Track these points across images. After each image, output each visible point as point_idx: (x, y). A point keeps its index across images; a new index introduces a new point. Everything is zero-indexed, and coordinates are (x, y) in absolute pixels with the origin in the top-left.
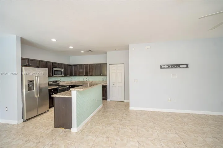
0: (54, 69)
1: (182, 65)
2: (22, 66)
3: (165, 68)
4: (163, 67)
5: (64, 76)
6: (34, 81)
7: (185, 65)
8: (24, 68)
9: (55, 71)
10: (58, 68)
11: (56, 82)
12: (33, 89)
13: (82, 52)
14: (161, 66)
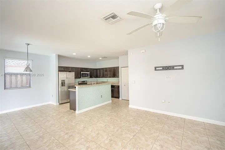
0: (82, 73)
1: (177, 66)
2: (59, 71)
3: (159, 70)
4: (157, 69)
5: (89, 77)
6: (65, 80)
7: (180, 66)
8: (59, 72)
9: (82, 74)
10: (85, 71)
11: (84, 82)
12: (65, 86)
13: (101, 58)
14: (156, 68)
